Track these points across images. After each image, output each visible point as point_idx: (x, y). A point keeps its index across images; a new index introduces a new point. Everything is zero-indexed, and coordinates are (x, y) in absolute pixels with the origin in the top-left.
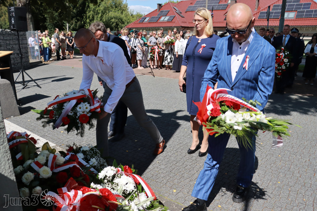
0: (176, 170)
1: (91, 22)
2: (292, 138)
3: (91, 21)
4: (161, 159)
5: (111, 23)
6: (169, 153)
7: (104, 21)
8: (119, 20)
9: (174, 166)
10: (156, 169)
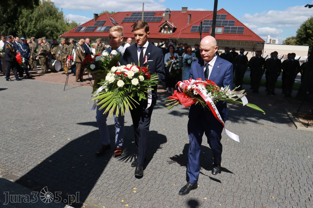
0: (126, 184)
1: (24, 29)
2: (230, 146)
3: (23, 27)
4: (109, 174)
5: (46, 31)
6: (116, 167)
7: (38, 28)
8: (55, 28)
9: (123, 180)
10: (105, 185)
